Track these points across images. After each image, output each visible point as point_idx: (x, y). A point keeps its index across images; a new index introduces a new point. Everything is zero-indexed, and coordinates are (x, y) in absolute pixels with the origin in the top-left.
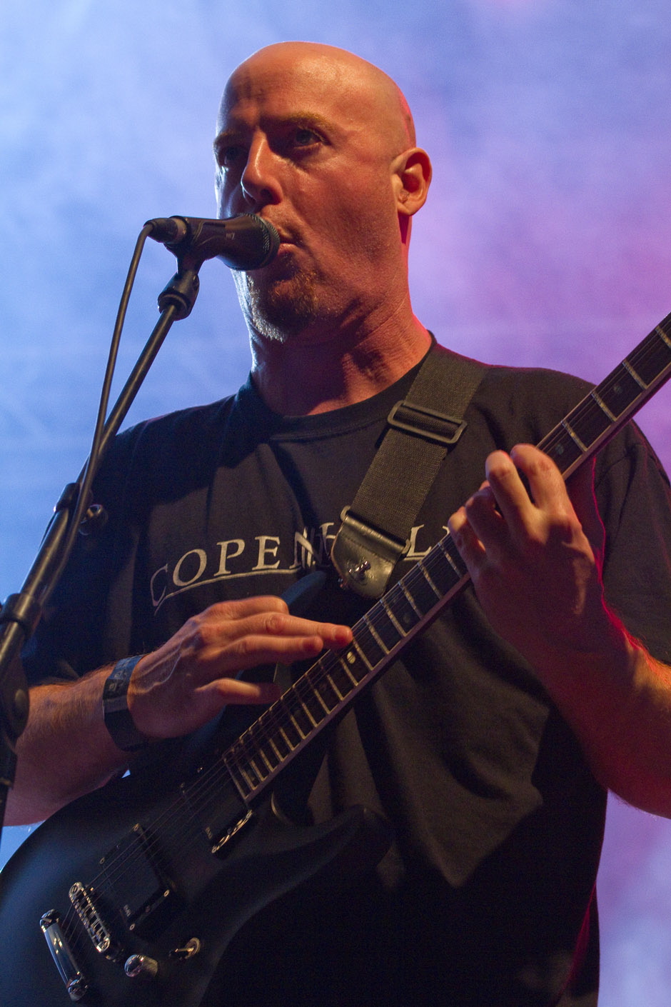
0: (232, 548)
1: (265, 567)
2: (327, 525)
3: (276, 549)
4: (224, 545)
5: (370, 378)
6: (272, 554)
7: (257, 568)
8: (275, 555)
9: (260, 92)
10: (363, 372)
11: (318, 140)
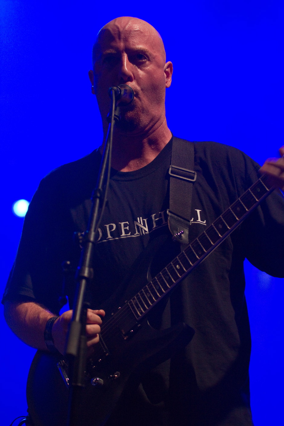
0: (111, 227)
1: (125, 235)
2: (154, 215)
3: (128, 227)
4: (108, 226)
5: (153, 149)
6: (127, 229)
7: (123, 235)
8: (128, 229)
9: (124, 37)
10: (150, 147)
11: (146, 59)
